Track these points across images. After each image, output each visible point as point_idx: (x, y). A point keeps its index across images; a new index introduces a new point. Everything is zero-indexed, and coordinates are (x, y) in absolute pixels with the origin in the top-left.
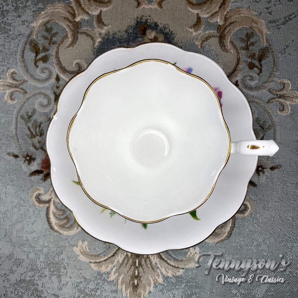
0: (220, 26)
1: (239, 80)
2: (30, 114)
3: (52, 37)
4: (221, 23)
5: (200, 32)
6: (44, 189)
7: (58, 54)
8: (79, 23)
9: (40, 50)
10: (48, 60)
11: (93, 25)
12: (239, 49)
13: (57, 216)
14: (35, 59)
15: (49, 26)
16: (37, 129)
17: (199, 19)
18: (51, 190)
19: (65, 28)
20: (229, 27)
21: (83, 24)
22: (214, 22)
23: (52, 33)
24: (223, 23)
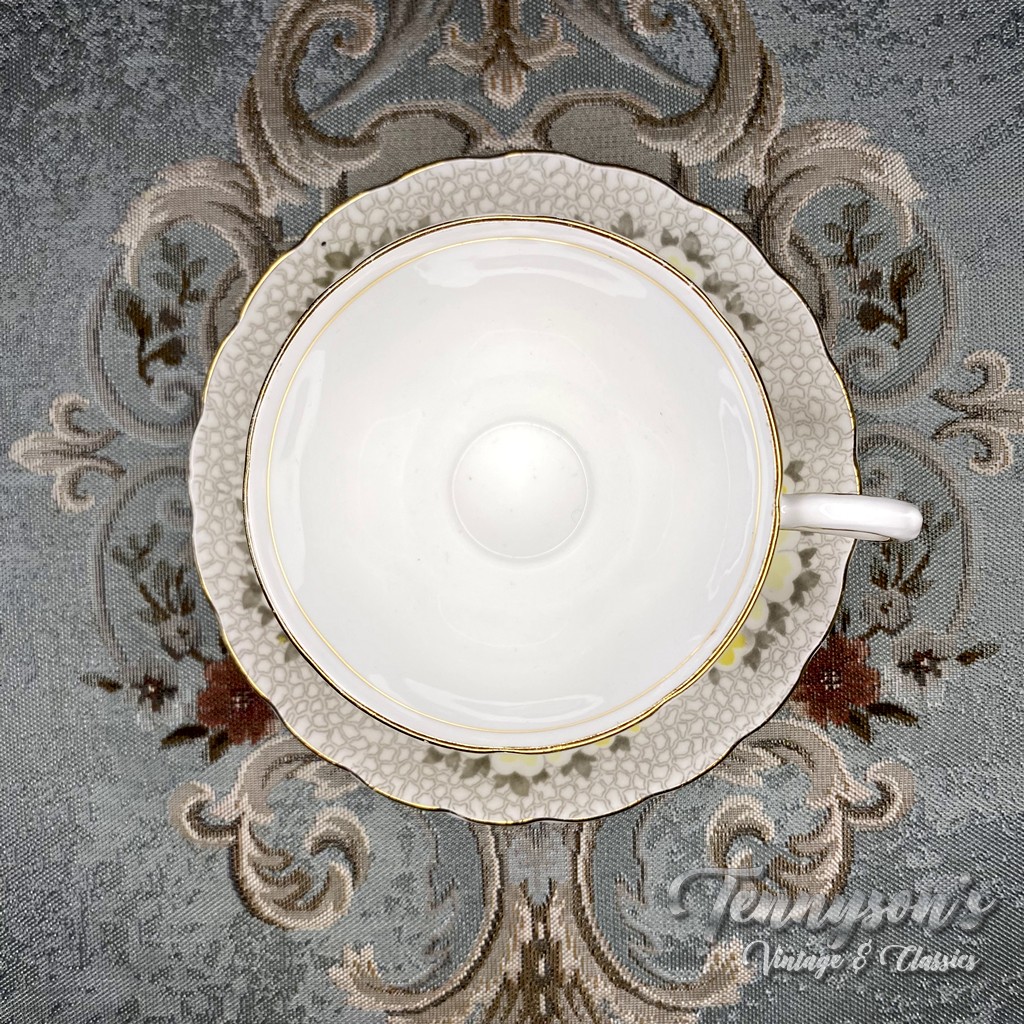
0: (753, 187)
2: (143, 542)
3: (187, 276)
4: (757, 179)
6: (212, 785)
7: (216, 333)
8: (274, 221)
9: (151, 324)
10: (182, 357)
12: (823, 262)
13: (264, 871)
14: (140, 356)
15: (173, 238)
16: (173, 590)
17: (679, 173)
18: (238, 787)
19: (229, 242)
20: (783, 191)
21: (287, 222)
22: (733, 176)
23: (187, 263)
24: (763, 180)
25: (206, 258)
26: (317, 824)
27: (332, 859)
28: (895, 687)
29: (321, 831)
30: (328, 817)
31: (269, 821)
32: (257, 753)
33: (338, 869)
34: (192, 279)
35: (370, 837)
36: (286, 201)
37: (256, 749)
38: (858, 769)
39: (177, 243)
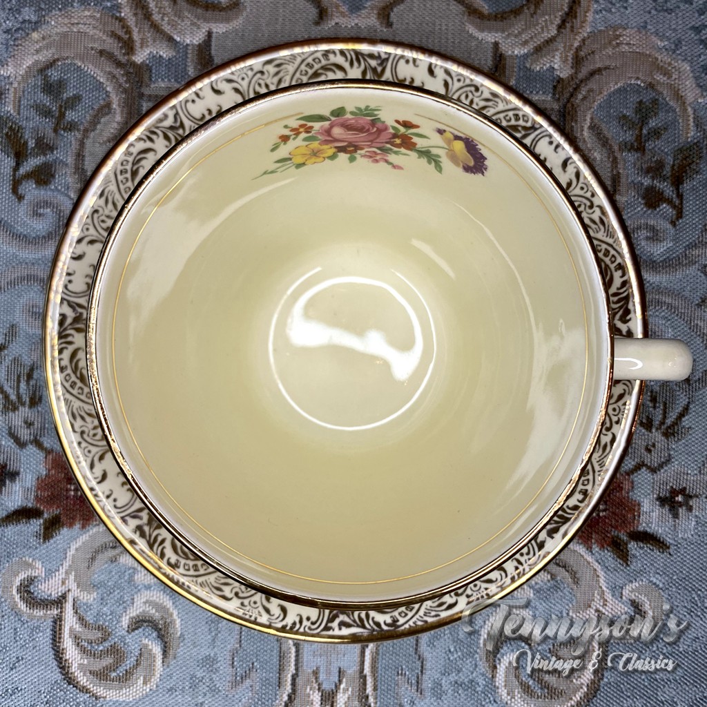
0: (562, 79)
2: (1, 340)
3: (63, 110)
4: (564, 72)
6: (43, 563)
7: (83, 160)
8: (145, 68)
9: (27, 148)
10: (51, 179)
11: (186, 74)
12: (616, 148)
13: (83, 643)
14: (14, 175)
15: (54, 75)
16: (23, 385)
17: (500, 60)
18: (66, 565)
19: (103, 84)
20: (586, 85)
21: (156, 71)
22: (544, 68)
23: (65, 98)
24: (570, 73)
25: (81, 95)
26: (135, 605)
27: (146, 637)
28: (652, 517)
29: (138, 612)
30: (145, 600)
31: (92, 599)
32: (84, 538)
33: (150, 647)
34: (67, 112)
35: (182, 620)
36: (157, 52)
37: (85, 533)
38: (615, 587)
39: (57, 81)
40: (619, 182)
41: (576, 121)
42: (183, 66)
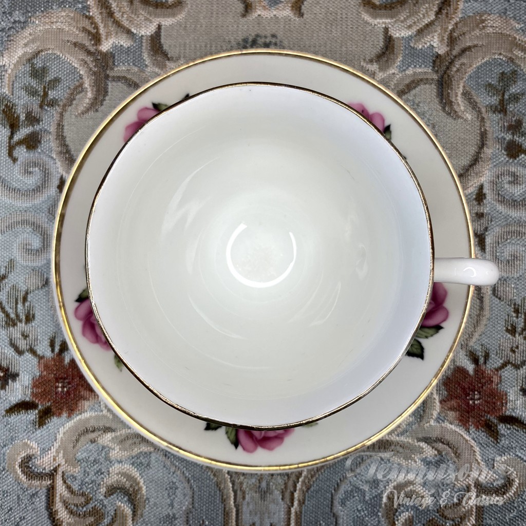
0: (438, 56)
1: (485, 183)
2: (2, 271)
3: (46, 90)
4: (442, 50)
5: (393, 71)
6: (38, 444)
7: (63, 129)
8: (109, 55)
9: (19, 121)
10: (38, 145)
11: (142, 59)
12: (483, 110)
13: (70, 506)
14: (9, 142)
15: (39, 64)
16: (20, 306)
17: (390, 41)
18: (56, 445)
19: (77, 68)
20: (459, 59)
21: (118, 57)
22: (426, 46)
23: (47, 81)
24: (446, 50)
26: (110, 475)
27: (119, 501)
28: (517, 405)
29: (113, 481)
30: (118, 472)
31: (77, 471)
32: (70, 424)
33: (123, 508)
34: (50, 92)
35: (147, 487)
36: (119, 43)
37: (70, 420)
38: (488, 460)
39: (41, 67)
40: (486, 137)
41: (452, 88)
42: (140, 52)
